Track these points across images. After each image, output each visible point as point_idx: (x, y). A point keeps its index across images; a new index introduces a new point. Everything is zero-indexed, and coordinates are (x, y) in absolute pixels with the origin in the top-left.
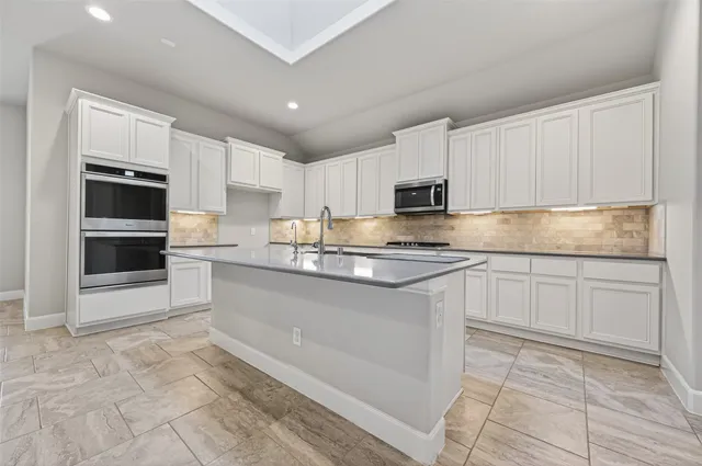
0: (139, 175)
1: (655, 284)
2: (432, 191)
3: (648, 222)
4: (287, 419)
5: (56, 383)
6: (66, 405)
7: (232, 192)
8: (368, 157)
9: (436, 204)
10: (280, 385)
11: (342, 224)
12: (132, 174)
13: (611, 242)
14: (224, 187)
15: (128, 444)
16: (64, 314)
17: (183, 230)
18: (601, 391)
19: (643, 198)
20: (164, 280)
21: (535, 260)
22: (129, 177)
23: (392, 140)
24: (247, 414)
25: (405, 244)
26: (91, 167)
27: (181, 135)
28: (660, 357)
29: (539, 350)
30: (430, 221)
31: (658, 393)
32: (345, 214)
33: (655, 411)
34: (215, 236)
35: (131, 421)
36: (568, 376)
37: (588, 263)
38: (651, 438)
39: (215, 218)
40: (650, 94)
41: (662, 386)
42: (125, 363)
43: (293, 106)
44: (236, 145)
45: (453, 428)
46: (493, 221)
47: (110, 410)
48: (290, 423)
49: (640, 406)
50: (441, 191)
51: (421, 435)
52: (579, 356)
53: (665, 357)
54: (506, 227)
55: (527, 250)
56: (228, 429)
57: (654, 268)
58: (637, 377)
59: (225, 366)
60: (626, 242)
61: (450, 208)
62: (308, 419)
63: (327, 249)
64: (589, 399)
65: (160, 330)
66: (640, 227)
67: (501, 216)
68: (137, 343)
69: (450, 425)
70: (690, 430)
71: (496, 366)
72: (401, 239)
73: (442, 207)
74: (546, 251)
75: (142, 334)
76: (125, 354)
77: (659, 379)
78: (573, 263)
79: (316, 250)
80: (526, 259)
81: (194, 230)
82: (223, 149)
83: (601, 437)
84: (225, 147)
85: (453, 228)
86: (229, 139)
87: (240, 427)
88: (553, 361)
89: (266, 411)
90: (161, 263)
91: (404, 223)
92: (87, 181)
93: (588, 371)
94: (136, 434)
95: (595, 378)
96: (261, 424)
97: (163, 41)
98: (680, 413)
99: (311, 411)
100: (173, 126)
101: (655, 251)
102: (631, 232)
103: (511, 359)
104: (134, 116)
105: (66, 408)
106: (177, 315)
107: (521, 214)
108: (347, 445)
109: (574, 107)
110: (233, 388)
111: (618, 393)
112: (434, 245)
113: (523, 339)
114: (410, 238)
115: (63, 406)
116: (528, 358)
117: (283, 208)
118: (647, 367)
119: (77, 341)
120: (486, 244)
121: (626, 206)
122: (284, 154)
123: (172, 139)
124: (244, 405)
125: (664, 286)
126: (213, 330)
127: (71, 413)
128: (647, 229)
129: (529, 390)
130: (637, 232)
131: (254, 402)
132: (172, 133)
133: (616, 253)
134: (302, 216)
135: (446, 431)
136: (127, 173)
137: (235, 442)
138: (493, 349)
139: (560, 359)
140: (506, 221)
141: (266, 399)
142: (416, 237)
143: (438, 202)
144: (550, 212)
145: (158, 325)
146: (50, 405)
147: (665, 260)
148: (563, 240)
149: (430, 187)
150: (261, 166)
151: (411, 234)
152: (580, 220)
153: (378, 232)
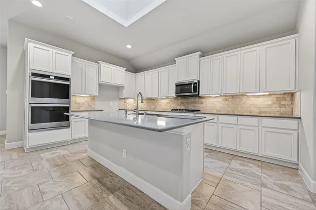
0: (56, 78)
1: (295, 130)
2: (192, 86)
3: (293, 100)
4: (117, 193)
5: (13, 174)
6: (15, 185)
7: (101, 86)
8: (164, 70)
9: (194, 92)
10: (117, 176)
11: (152, 101)
12: (53, 78)
13: (276, 110)
14: (97, 83)
15: (39, 205)
16: (22, 142)
17: (79, 103)
18: (269, 181)
19: (291, 89)
20: (68, 126)
21: (240, 118)
22: (52, 79)
23: (174, 62)
24: (99, 190)
25: (180, 110)
26: (34, 74)
27: (77, 60)
28: (298, 164)
29: (241, 160)
30: (191, 100)
31: (296, 182)
32: (153, 96)
33: (294, 191)
34: (93, 106)
35: (44, 193)
36: (254, 173)
37: (264, 120)
38: (292, 205)
39: (94, 98)
40: (294, 40)
41: (299, 179)
42: (47, 165)
43: (129, 47)
44: (103, 65)
45: (195, 199)
46: (220, 100)
47: (35, 188)
48: (118, 195)
49: (287, 188)
50: (196, 86)
51: (179, 203)
52: (259, 163)
53: (300, 165)
54: (226, 102)
55: (236, 113)
56: (88, 198)
57: (296, 122)
58: (287, 174)
59: (93, 167)
60: (282, 110)
61: (201, 93)
62: (127, 193)
63: (140, 112)
64: (263, 185)
65: (65, 149)
66: (289, 103)
67: (224, 97)
68: (54, 155)
69: (194, 197)
70: (312, 201)
71: (219, 168)
72: (179, 108)
73: (197, 93)
74: (245, 114)
75: (57, 151)
76: (47, 160)
77: (297, 175)
78: (257, 119)
79: (135, 113)
80: (235, 117)
81: (83, 104)
82: (97, 67)
83: (268, 204)
84: (98, 66)
85: (202, 103)
86: (100, 62)
87: (95, 197)
88: (247, 166)
89: (108, 189)
90: (67, 118)
91: (180, 101)
92: (32, 81)
93: (264, 171)
94: (44, 200)
95: (266, 174)
96: (105, 195)
97: (67, 16)
98: (306, 192)
99: (129, 189)
100: (73, 55)
101: (296, 114)
102: (285, 105)
103: (227, 164)
104: (55, 51)
105: (15, 187)
106: (74, 142)
107: (233, 96)
108: (144, 207)
109: (258, 46)
110: (95, 177)
111: (277, 182)
112: (193, 111)
113: (233, 155)
114: (182, 108)
115: (13, 185)
116: (235, 164)
117: (125, 93)
118: (292, 169)
119: (27, 154)
120: (217, 110)
121: (283, 92)
122: (125, 69)
123: (72, 62)
124: (98, 186)
125: (300, 130)
126: (89, 149)
127: (16, 189)
128: (292, 104)
129: (234, 180)
130: (288, 105)
131: (103, 185)
132: (72, 59)
133: (278, 115)
134: (134, 97)
135: (192, 200)
136: (51, 77)
137: (90, 204)
138: (219, 160)
139: (251, 165)
140: (226, 100)
141: (108, 183)
143: (195, 91)
144: (246, 95)
145: (65, 147)
146: (8, 185)
147: (300, 118)
148: (252, 108)
149: (191, 84)
150: (115, 74)
151: (183, 105)
152: (260, 99)
153: (168, 105)
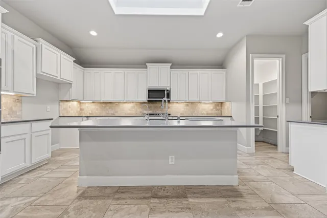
3: (222, 107)
8: (131, 72)
13: (214, 112)
23: (146, 67)
24: (173, 203)
34: (19, 113)
44: (46, 46)
46: (184, 105)
50: (169, 93)
54: (187, 107)
55: (194, 115)
60: (217, 112)
61: (172, 100)
67: (186, 104)
73: (169, 99)
84: (36, 45)
85: (169, 108)
86: (41, 40)
101: (223, 114)
102: (218, 109)
107: (192, 103)
120: (181, 114)
124: (165, 200)
131: (167, 198)
140: (188, 105)
142: (153, 112)
147: (232, 117)
149: (165, 90)
150: (61, 64)
151: (151, 110)
152: (208, 105)
153: (133, 109)
